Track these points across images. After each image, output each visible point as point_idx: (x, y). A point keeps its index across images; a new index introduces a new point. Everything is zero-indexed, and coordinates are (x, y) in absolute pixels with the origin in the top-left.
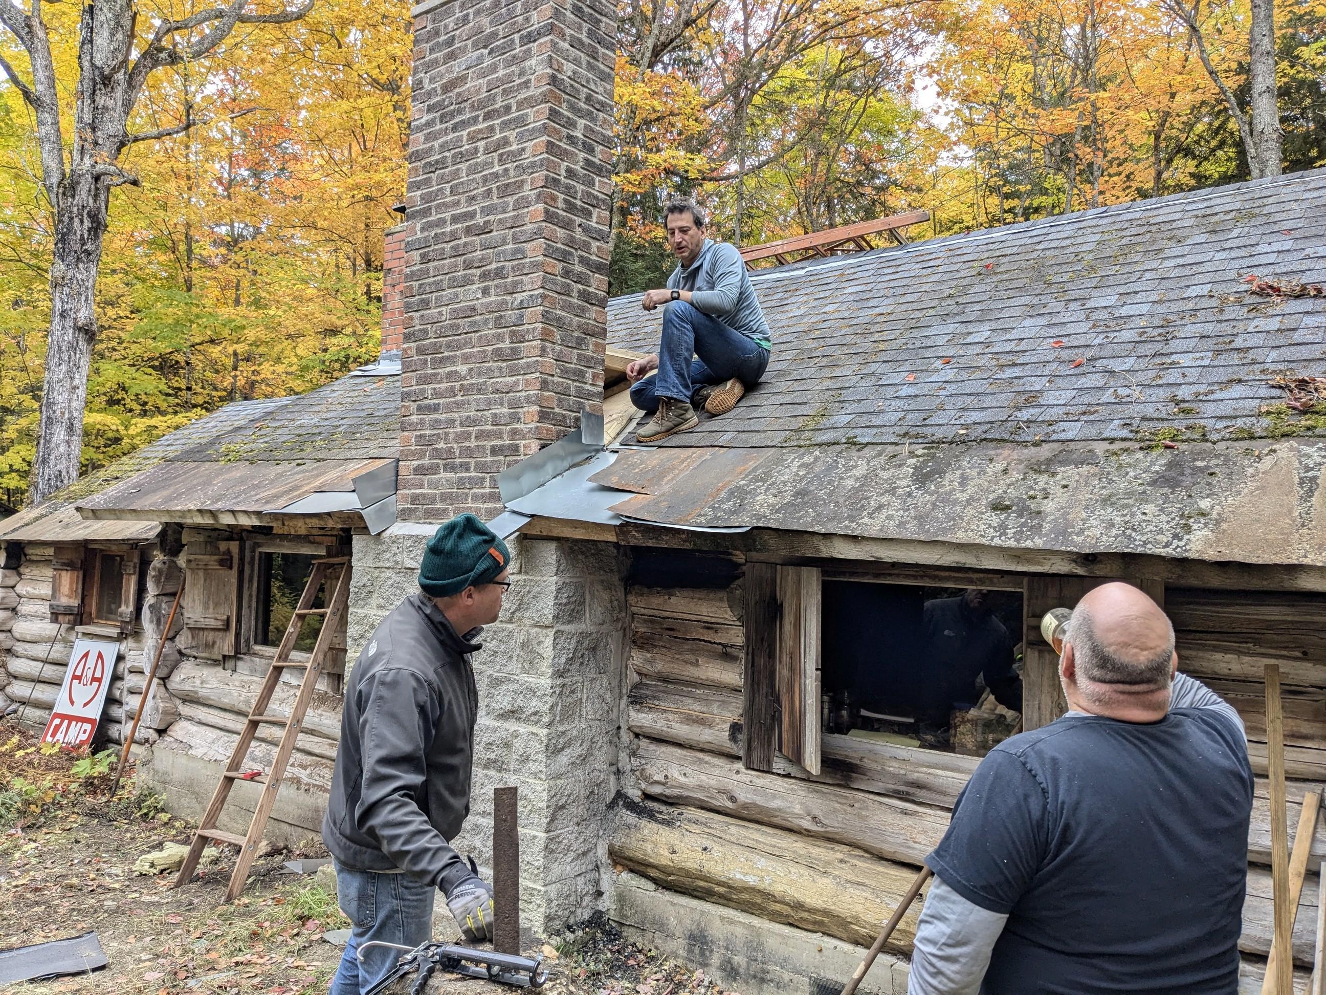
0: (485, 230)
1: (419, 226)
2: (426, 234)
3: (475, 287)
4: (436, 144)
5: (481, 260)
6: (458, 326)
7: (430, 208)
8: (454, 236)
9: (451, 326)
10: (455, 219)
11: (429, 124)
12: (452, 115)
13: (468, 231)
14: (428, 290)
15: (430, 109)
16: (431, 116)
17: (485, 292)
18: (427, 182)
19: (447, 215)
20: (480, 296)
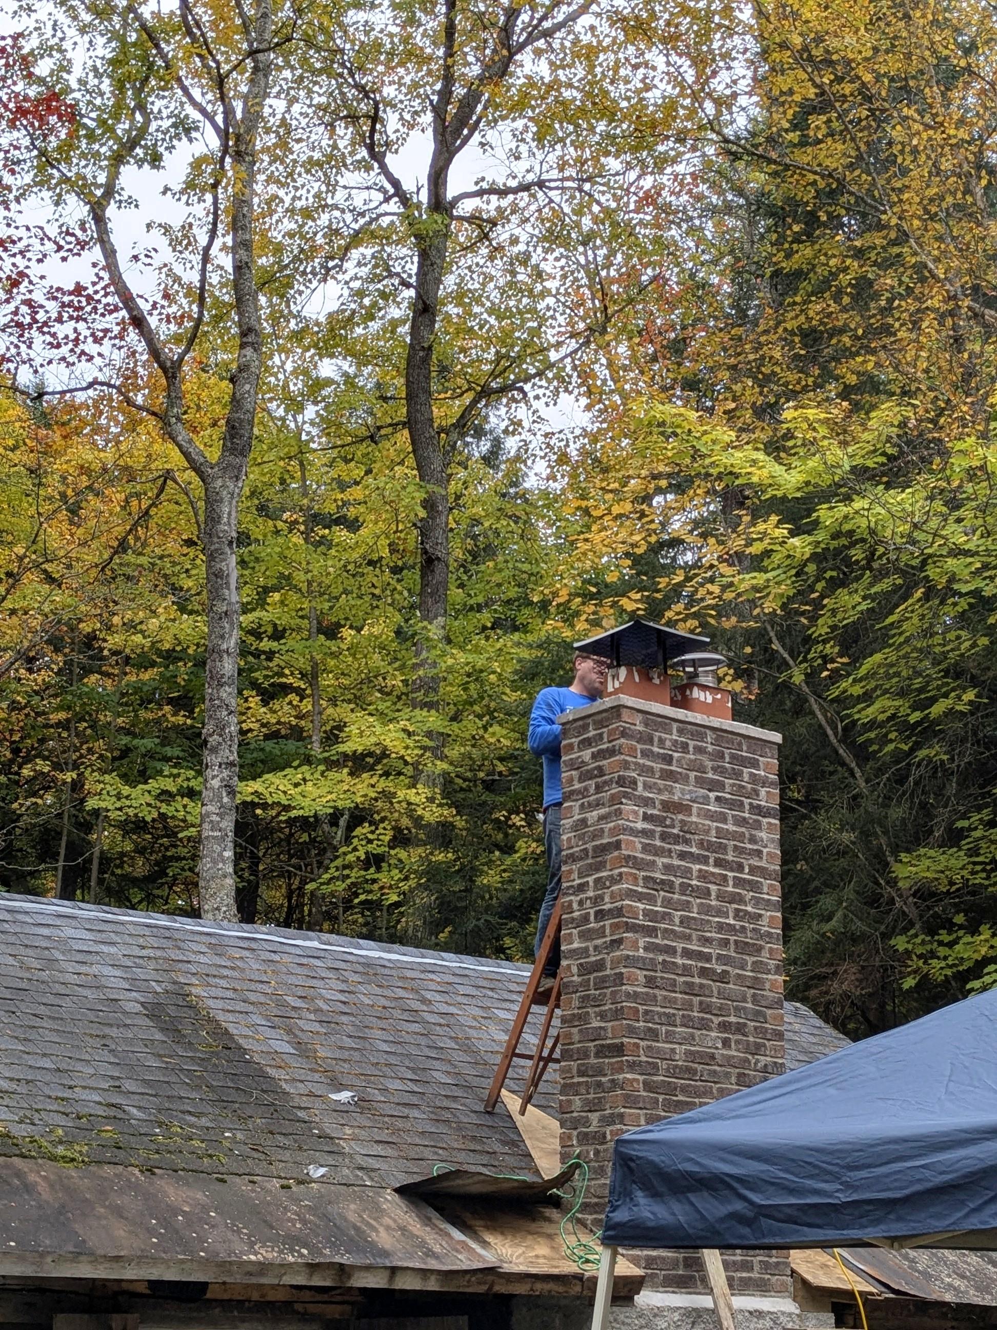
0: (723, 978)
1: (641, 944)
2: (651, 956)
3: (713, 1034)
4: (661, 861)
5: (720, 1009)
6: (695, 1072)
7: (655, 929)
8: (686, 971)
9: (688, 1070)
10: (687, 953)
11: (644, 833)
12: (676, 839)
13: (703, 972)
14: (657, 1020)
15: (646, 818)
16: (647, 826)
17: (726, 1043)
18: (651, 899)
19: (680, 946)
20: (720, 1045)
